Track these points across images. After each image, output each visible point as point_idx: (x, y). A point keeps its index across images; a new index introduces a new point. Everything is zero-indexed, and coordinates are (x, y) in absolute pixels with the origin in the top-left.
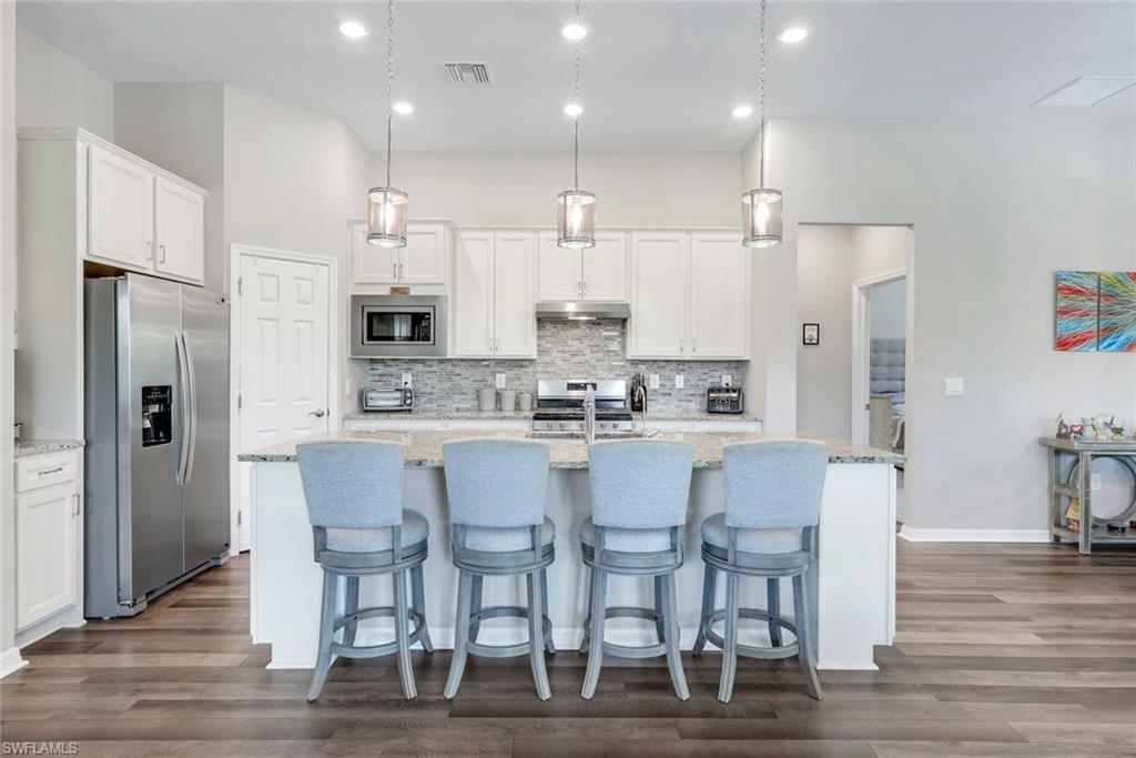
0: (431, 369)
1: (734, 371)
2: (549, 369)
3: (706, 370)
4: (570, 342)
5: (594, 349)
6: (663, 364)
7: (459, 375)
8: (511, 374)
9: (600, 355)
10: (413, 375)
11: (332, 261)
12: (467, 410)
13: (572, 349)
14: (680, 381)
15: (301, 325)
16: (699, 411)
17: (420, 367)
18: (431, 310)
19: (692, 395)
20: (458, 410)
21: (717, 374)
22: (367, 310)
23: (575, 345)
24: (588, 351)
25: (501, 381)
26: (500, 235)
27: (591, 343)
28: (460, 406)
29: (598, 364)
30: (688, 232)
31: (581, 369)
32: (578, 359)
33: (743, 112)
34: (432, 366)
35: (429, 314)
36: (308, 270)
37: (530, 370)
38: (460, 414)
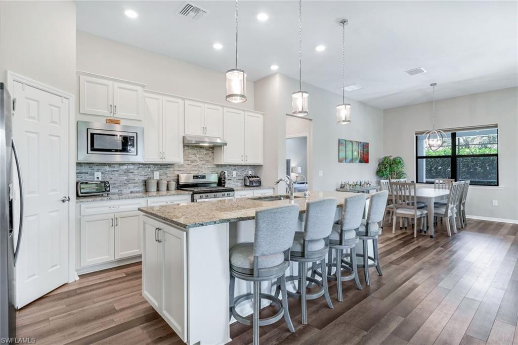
0: (114, 169)
1: (252, 169)
2: (181, 169)
3: (243, 169)
4: (190, 156)
5: (201, 159)
6: (228, 167)
7: (132, 172)
8: (162, 171)
9: (204, 162)
10: (102, 173)
11: (71, 96)
12: (137, 192)
13: (191, 159)
14: (234, 173)
15: (53, 138)
16: (241, 186)
17: (107, 168)
18: (135, 135)
19: (239, 180)
20: (131, 192)
21: (247, 171)
22: (90, 131)
23: (193, 157)
24: (198, 160)
25: (156, 175)
26: (165, 98)
27: (200, 156)
28: (132, 190)
29: (203, 166)
30: (244, 111)
31: (196, 169)
32: (194, 164)
33: (274, 68)
34: (114, 167)
35: (134, 137)
36: (56, 100)
37: (171, 169)
38: (133, 195)
